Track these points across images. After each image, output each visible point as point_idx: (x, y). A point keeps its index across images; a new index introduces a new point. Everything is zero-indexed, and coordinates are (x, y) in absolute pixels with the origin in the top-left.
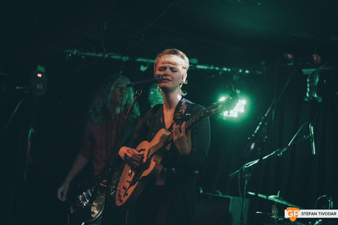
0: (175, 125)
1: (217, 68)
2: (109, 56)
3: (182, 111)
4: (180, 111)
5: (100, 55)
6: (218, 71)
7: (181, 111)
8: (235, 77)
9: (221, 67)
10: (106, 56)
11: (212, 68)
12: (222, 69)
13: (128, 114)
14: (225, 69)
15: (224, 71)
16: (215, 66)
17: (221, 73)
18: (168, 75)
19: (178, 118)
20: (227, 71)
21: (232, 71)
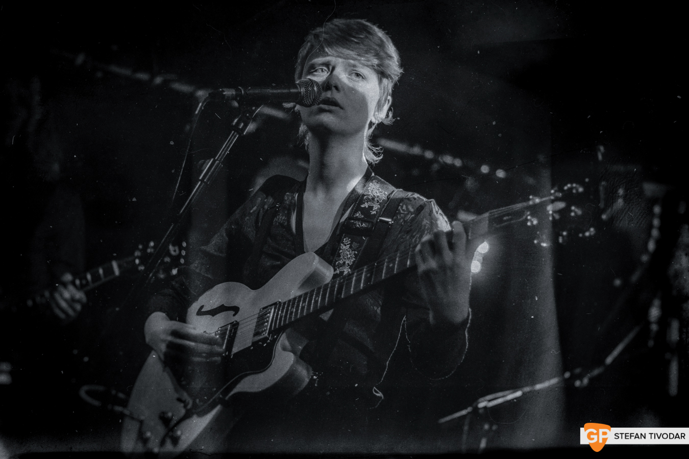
0: (345, 245)
1: (429, 155)
2: (166, 82)
3: (371, 208)
4: (363, 206)
5: (143, 76)
6: (431, 162)
7: (366, 205)
8: (470, 183)
9: (439, 152)
10: (158, 80)
11: (416, 150)
12: (440, 159)
13: (202, 180)
14: (448, 159)
15: (446, 164)
16: (425, 147)
17: (435, 167)
18: (337, 88)
19: (358, 224)
20: (453, 166)
21: (464, 167)
